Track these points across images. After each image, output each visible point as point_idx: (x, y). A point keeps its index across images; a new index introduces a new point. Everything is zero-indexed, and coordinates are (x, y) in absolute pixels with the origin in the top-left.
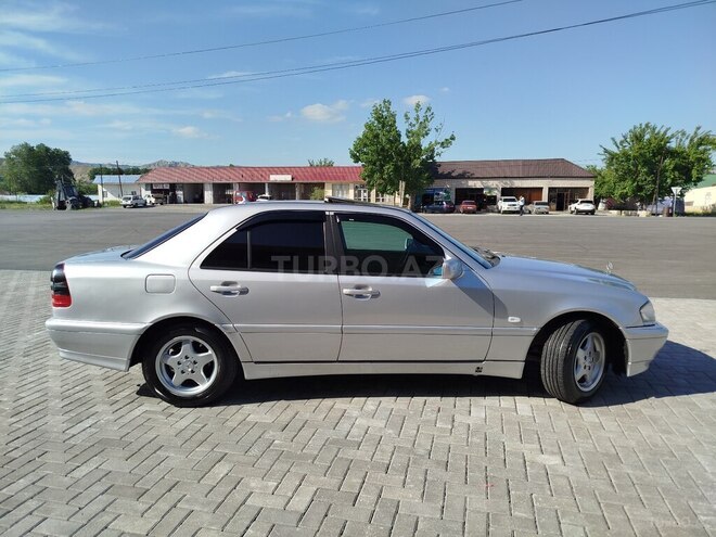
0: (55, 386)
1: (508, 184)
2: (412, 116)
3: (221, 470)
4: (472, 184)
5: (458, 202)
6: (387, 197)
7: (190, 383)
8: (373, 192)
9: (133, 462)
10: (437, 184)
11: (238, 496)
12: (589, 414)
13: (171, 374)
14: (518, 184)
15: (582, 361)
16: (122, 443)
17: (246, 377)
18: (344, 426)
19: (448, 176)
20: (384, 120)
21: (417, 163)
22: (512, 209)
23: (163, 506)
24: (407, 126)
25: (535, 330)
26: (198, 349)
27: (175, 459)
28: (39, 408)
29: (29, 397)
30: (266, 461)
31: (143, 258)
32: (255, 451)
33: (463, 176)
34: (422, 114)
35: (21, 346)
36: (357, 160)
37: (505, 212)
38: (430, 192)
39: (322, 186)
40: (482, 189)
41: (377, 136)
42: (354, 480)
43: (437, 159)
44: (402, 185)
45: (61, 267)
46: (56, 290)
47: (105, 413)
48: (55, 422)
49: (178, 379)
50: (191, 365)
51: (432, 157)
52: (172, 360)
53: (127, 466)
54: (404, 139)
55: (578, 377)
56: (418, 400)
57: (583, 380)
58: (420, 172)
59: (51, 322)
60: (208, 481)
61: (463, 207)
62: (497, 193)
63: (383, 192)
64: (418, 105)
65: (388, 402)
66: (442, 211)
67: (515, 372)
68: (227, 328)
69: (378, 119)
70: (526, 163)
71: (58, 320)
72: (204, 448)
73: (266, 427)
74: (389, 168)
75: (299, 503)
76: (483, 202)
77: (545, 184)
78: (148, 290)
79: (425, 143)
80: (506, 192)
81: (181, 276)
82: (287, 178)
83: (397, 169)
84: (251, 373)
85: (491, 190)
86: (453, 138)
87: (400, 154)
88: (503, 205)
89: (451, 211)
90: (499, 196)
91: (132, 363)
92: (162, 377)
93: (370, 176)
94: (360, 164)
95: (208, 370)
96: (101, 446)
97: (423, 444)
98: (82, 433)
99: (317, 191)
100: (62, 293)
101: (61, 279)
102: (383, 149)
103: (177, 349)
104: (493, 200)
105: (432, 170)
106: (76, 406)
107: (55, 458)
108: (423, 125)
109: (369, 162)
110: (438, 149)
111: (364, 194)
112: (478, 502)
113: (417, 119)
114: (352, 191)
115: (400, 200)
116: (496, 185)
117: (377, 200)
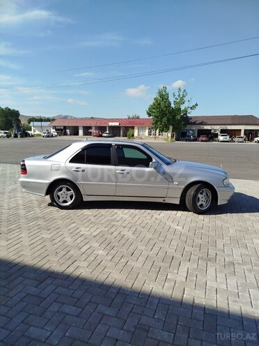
0: (21, 202)
1: (224, 127)
2: (177, 94)
3: (74, 225)
4: (206, 127)
5: (199, 136)
6: (164, 133)
7: (65, 202)
8: (158, 131)
9: (46, 223)
10: (188, 127)
11: (77, 231)
12: (201, 217)
13: (59, 198)
14: (229, 127)
15: (201, 199)
16: (43, 218)
17: (84, 200)
18: (115, 216)
19: (194, 124)
20: (163, 97)
21: (178, 117)
22: (225, 140)
24: (174, 99)
25: (183, 187)
26: (68, 190)
27: (60, 222)
28: (17, 208)
29: (12, 205)
30: (87, 224)
31: (49, 159)
32: (85, 221)
33: (202, 124)
34: (181, 93)
36: (150, 115)
37: (222, 141)
38: (185, 131)
39: (133, 128)
40: (211, 130)
41: (159, 104)
42: (113, 229)
43: (189, 115)
44: (171, 127)
45: (24, 161)
46: (22, 169)
47: (38, 210)
48: (22, 212)
49: (61, 200)
50: (65, 195)
51: (186, 114)
52: (59, 193)
53: (45, 223)
54: (173, 106)
55: (199, 204)
56: (143, 211)
57: (201, 205)
58: (179, 121)
59: (20, 180)
60: (69, 227)
61: (201, 138)
62: (218, 132)
63: (162, 131)
64: (180, 89)
65: (132, 211)
66: (190, 140)
67: (177, 202)
68: (79, 183)
69: (161, 96)
70: (233, 117)
71: (23, 179)
72: (69, 220)
73: (89, 216)
74: (165, 119)
75: (95, 234)
76: (211, 136)
77: (243, 128)
78: (52, 170)
79: (183, 107)
80: (223, 131)
81: (63, 165)
82: (117, 124)
83: (168, 120)
84: (86, 199)
85: (215, 130)
86: (196, 105)
87: (170, 112)
88: (221, 138)
89: (195, 140)
90: (219, 133)
91: (47, 194)
92: (56, 199)
93: (156, 123)
94: (151, 117)
95: (71, 197)
96: (37, 218)
97: (140, 221)
98: (30, 215)
99: (131, 131)
100: (24, 170)
101: (24, 165)
102: (162, 111)
103: (61, 190)
104: (216, 135)
105: (187, 120)
106: (29, 208)
107: (22, 221)
108: (182, 99)
109: (155, 117)
110: (189, 110)
111: (153, 132)
112: (149, 236)
113: (179, 96)
114: (147, 131)
115: (170, 135)
116: (218, 128)
117: (159, 135)
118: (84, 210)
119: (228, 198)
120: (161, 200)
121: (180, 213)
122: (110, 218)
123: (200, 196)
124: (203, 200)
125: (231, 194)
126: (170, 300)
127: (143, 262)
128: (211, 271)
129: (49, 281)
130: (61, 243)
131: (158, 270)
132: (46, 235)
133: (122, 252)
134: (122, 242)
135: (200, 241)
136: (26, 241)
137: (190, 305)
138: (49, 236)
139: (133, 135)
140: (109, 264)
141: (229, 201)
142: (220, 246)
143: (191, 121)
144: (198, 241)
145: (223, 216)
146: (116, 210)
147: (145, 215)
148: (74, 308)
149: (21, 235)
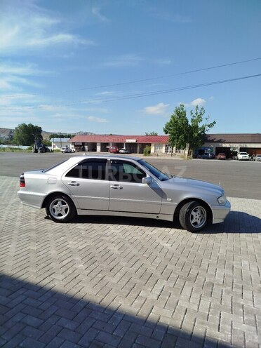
0: (20, 214)
1: (243, 145)
2: (194, 112)
3: (62, 238)
4: (224, 145)
5: (217, 154)
6: (181, 151)
7: (60, 215)
8: (175, 148)
9: (37, 235)
10: (206, 145)
11: (64, 244)
13: (54, 211)
14: (249, 146)
15: (195, 217)
16: (36, 230)
17: (78, 214)
18: (106, 231)
19: (212, 141)
20: (180, 114)
21: (196, 134)
22: (244, 158)
23: (43, 245)
24: (191, 117)
26: (63, 203)
27: (50, 235)
28: (14, 220)
29: (11, 217)
30: (77, 238)
31: (47, 173)
32: (75, 235)
33: (220, 141)
34: (199, 111)
35: (11, 202)
36: (167, 133)
37: (241, 160)
38: (203, 149)
39: (150, 145)
40: (229, 148)
41: (176, 122)
42: (101, 244)
43: (206, 133)
44: (188, 145)
45: (23, 174)
46: (21, 182)
47: (33, 223)
48: (18, 224)
49: (56, 213)
50: (60, 208)
51: (203, 132)
52: (55, 207)
53: (35, 236)
54: (190, 123)
55: (192, 222)
57: (196, 223)
58: (197, 139)
59: (19, 192)
60: (58, 240)
61: (219, 156)
62: (237, 150)
63: (178, 148)
64: (197, 107)
66: (208, 158)
67: (171, 219)
68: (72, 196)
69: (178, 114)
70: (253, 136)
71: (21, 191)
72: (60, 233)
73: (81, 230)
74: (182, 137)
75: (81, 248)
76: (230, 154)
78: (49, 183)
79: (200, 125)
80: (242, 150)
81: (59, 179)
82: (134, 141)
83: (185, 137)
84: (80, 213)
85: (234, 148)
86: (214, 123)
87: (187, 130)
88: (240, 156)
89: (213, 158)
90: (238, 152)
91: (42, 208)
92: (52, 212)
93: (173, 140)
94: (168, 134)
95: (66, 211)
96: (30, 230)
97: (130, 237)
98: (25, 227)
99: (147, 147)
100: (23, 183)
101: (23, 178)
102: (179, 128)
103: (56, 203)
104: (235, 154)
105: (204, 138)
106: (25, 220)
107: (16, 232)
108: (199, 117)
109: (172, 134)
110: (207, 128)
111: (170, 149)
112: (135, 252)
113: (197, 114)
114: (164, 148)
115: (187, 152)
116: (238, 146)
117: (176, 152)
118: (78, 224)
119: (224, 217)
120: (154, 217)
121: (173, 231)
122: (101, 233)
123: (193, 213)
124: (197, 217)
125: (227, 213)
126: (134, 318)
127: (119, 278)
128: (187, 290)
129: (21, 292)
130: (44, 255)
131: (132, 286)
132: (33, 247)
133: (101, 267)
134: (106, 257)
135: (185, 260)
136: (12, 252)
137: (154, 324)
138: (35, 248)
139: (149, 152)
140: (85, 278)
141: (225, 220)
142: (205, 265)
143: (209, 138)
144: (183, 259)
145: (218, 235)
146: (109, 225)
147: (137, 231)
148: (36, 319)
149: (9, 246)
